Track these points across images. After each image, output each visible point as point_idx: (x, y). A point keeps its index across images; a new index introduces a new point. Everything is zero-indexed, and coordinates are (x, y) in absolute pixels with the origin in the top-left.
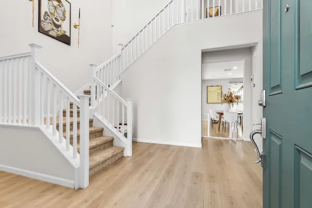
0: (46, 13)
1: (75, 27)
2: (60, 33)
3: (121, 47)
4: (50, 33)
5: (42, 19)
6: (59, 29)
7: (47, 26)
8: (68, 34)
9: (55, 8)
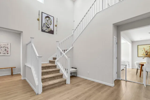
0: (44, 23)
1: (56, 26)
2: (49, 30)
3: (73, 31)
4: (46, 31)
5: (43, 26)
6: (49, 28)
7: (44, 29)
8: (52, 30)
9: (47, 20)
